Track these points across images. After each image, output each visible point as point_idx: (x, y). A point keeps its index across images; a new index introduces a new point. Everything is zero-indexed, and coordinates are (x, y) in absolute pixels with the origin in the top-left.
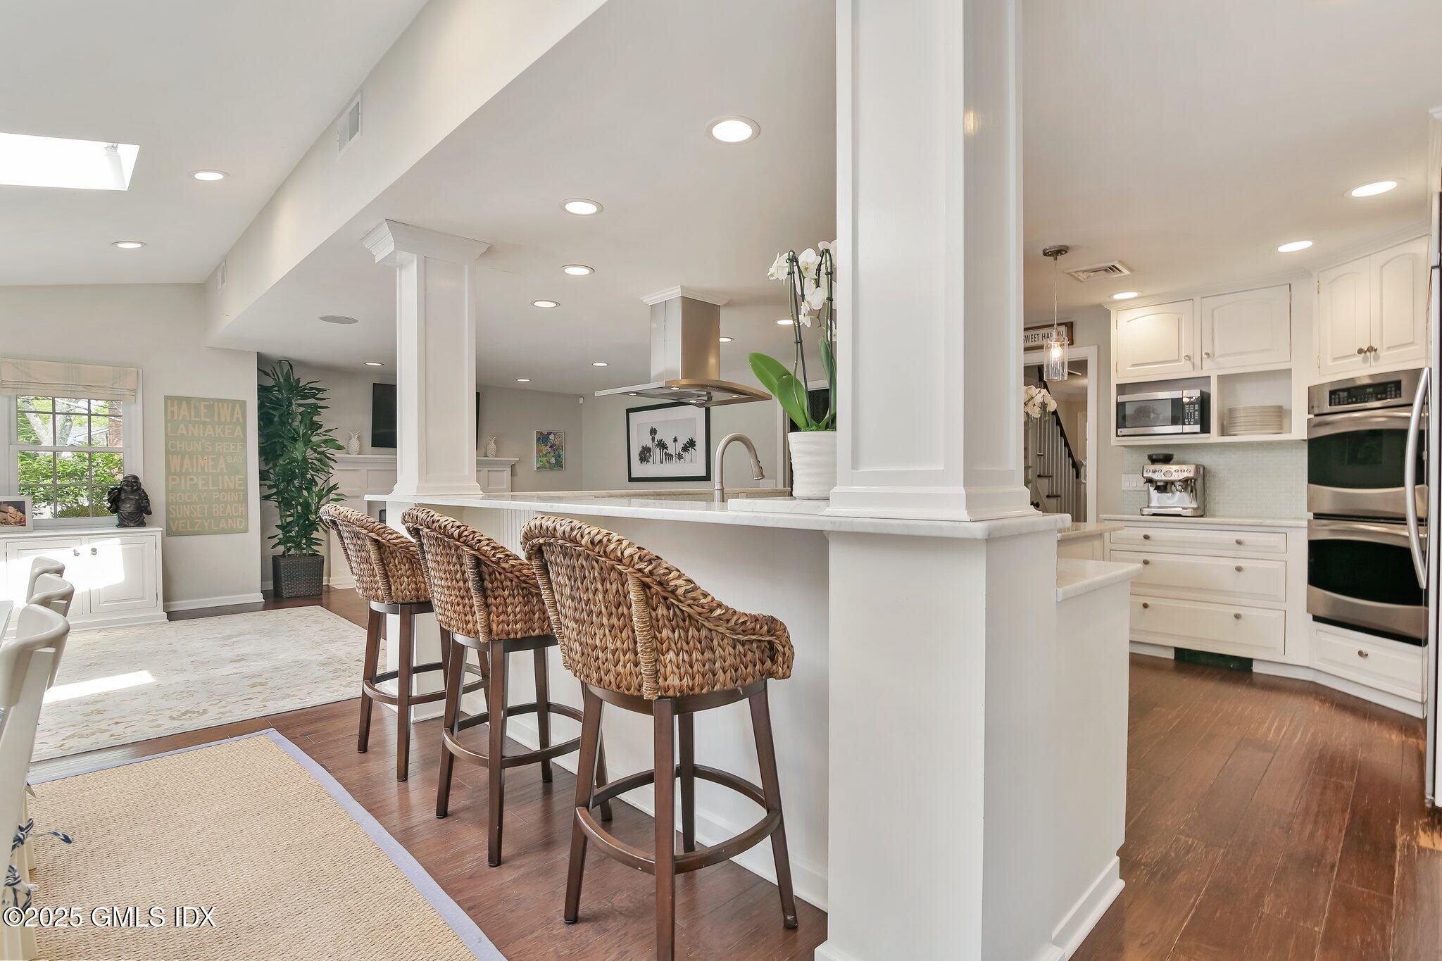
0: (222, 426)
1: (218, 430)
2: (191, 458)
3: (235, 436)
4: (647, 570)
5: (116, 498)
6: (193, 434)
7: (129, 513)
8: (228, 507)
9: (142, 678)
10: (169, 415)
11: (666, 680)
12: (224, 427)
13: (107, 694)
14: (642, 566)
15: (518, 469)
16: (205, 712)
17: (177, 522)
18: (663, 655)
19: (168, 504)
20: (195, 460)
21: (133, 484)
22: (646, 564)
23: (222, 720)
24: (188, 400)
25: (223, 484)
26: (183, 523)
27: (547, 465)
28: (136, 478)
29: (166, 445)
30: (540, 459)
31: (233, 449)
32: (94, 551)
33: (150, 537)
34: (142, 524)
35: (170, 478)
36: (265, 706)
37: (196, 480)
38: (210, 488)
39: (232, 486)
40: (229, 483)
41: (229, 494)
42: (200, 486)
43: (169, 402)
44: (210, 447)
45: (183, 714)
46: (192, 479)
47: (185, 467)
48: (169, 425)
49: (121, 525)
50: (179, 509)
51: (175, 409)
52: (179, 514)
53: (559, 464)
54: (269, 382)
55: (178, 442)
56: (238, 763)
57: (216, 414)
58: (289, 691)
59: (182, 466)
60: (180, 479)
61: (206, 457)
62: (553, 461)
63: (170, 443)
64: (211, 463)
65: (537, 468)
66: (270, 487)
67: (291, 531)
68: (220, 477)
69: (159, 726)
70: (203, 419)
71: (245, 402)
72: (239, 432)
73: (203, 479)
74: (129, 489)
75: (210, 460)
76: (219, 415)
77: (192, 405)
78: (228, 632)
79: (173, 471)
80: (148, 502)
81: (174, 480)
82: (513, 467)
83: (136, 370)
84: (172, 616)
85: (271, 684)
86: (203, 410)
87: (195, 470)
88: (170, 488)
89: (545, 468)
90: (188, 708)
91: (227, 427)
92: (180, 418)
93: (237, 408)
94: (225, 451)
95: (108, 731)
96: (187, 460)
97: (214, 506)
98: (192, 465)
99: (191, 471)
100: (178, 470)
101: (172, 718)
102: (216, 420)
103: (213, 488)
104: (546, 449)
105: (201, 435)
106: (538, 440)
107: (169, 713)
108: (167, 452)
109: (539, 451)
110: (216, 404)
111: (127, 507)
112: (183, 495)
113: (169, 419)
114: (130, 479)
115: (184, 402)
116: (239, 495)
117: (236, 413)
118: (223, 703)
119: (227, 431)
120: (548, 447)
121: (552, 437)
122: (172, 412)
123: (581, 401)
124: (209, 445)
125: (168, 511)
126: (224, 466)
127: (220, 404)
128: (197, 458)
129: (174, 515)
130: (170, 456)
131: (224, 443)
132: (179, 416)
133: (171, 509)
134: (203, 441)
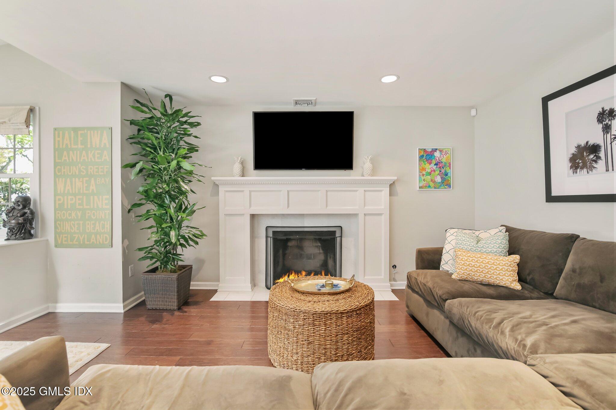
1: (91, 155)
2: (71, 181)
6: (72, 160)
8: (97, 224)
10: (57, 144)
12: (94, 153)
15: (398, 188)
19: (55, 220)
20: (74, 182)
24: (69, 130)
27: (432, 184)
29: (55, 171)
30: (423, 178)
31: (102, 172)
35: (57, 197)
39: (99, 206)
40: (98, 203)
41: (98, 212)
43: (56, 133)
44: (85, 171)
46: (72, 199)
47: (67, 188)
48: (57, 152)
51: (60, 139)
53: (446, 183)
55: (62, 167)
57: (89, 141)
59: (65, 186)
60: (64, 199)
62: (439, 179)
63: (57, 168)
64: (85, 185)
65: (420, 187)
70: (80, 146)
71: (111, 129)
72: (106, 157)
74: (18, 208)
75: (84, 183)
77: (72, 135)
79: (59, 192)
81: (59, 200)
82: (392, 185)
83: (30, 107)
86: (81, 140)
87: (74, 191)
88: (57, 207)
89: (429, 187)
91: (97, 151)
93: (106, 134)
96: (68, 183)
97: (87, 222)
98: (72, 188)
99: (71, 192)
100: (62, 192)
103: (86, 207)
104: (428, 167)
105: (78, 161)
106: (421, 157)
108: (55, 176)
109: (422, 169)
111: (13, 223)
112: (65, 213)
113: (58, 150)
114: (19, 199)
115: (67, 132)
116: (105, 214)
117: (104, 139)
119: (97, 155)
120: (432, 165)
121: (437, 154)
122: (59, 141)
123: (473, 112)
124: (83, 172)
125: (56, 227)
126: (94, 188)
128: (75, 180)
129: (60, 230)
130: (57, 179)
131: (95, 167)
132: (63, 145)
133: (57, 225)
134: (80, 165)
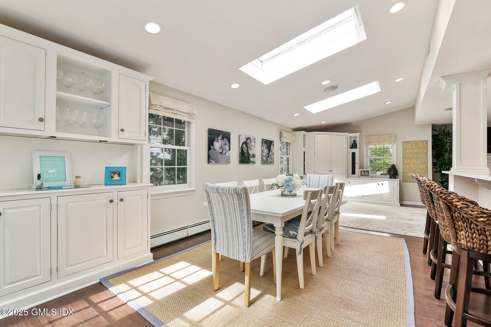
0: (419, 149)
1: (418, 150)
2: (410, 159)
3: (424, 152)
4: (444, 197)
5: (389, 171)
6: (410, 152)
7: (392, 175)
9: (383, 218)
10: (404, 147)
11: (460, 241)
12: (420, 149)
13: (373, 219)
14: (441, 195)
16: (391, 229)
17: (405, 178)
18: (460, 231)
19: (403, 173)
20: (411, 160)
21: (393, 167)
22: (443, 195)
23: (394, 232)
24: (409, 142)
25: (420, 167)
26: (407, 178)
28: (394, 165)
29: (403, 156)
31: (423, 156)
32: (382, 184)
33: (396, 182)
34: (395, 178)
35: (404, 165)
36: (407, 233)
37: (411, 166)
38: (416, 168)
39: (422, 168)
40: (422, 167)
41: (422, 170)
42: (412, 168)
43: (404, 143)
44: (416, 156)
45: (385, 228)
46: (410, 166)
47: (408, 162)
49: (390, 178)
50: (406, 175)
51: (405, 145)
52: (406, 176)
54: (437, 133)
55: (406, 155)
56: (389, 243)
57: (418, 145)
58: (417, 232)
59: (407, 161)
60: (407, 165)
61: (414, 159)
63: (404, 155)
64: (416, 161)
66: (436, 168)
67: (444, 184)
68: (419, 165)
69: (379, 229)
70: (414, 147)
71: (427, 141)
72: (425, 150)
73: (413, 166)
74: (392, 168)
75: (416, 160)
76: (419, 146)
77: (410, 143)
78: (413, 212)
79: (405, 163)
80: (397, 172)
81: (405, 166)
83: (395, 135)
84: (402, 205)
85: (414, 228)
86: (414, 145)
87: (411, 163)
88: (404, 168)
90: (388, 227)
91: (421, 149)
92: (407, 148)
93: (425, 143)
94: (420, 157)
95: (368, 226)
96: (409, 160)
98: (410, 162)
99: (410, 163)
101: (382, 228)
102: (418, 147)
103: (417, 168)
105: (413, 152)
107: (383, 227)
108: (403, 158)
110: (418, 142)
111: (392, 173)
112: (407, 170)
113: (404, 149)
114: (393, 165)
115: (408, 143)
116: (425, 171)
117: (424, 144)
118: (396, 229)
119: (421, 150)
122: (405, 146)
124: (415, 156)
125: (403, 175)
126: (420, 162)
127: (419, 142)
128: (412, 159)
130: (404, 159)
131: (420, 154)
132: (406, 147)
133: (404, 174)
134: (414, 154)
